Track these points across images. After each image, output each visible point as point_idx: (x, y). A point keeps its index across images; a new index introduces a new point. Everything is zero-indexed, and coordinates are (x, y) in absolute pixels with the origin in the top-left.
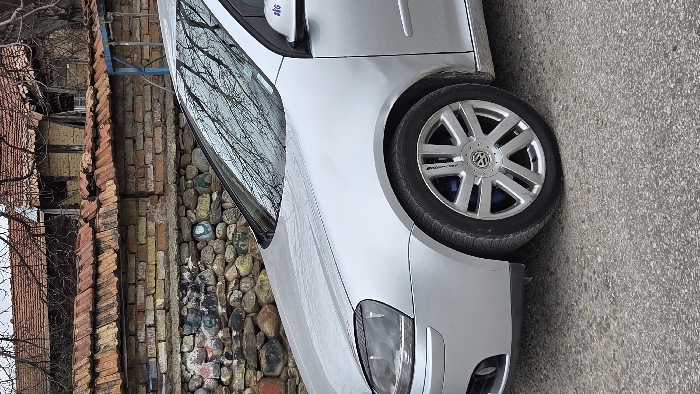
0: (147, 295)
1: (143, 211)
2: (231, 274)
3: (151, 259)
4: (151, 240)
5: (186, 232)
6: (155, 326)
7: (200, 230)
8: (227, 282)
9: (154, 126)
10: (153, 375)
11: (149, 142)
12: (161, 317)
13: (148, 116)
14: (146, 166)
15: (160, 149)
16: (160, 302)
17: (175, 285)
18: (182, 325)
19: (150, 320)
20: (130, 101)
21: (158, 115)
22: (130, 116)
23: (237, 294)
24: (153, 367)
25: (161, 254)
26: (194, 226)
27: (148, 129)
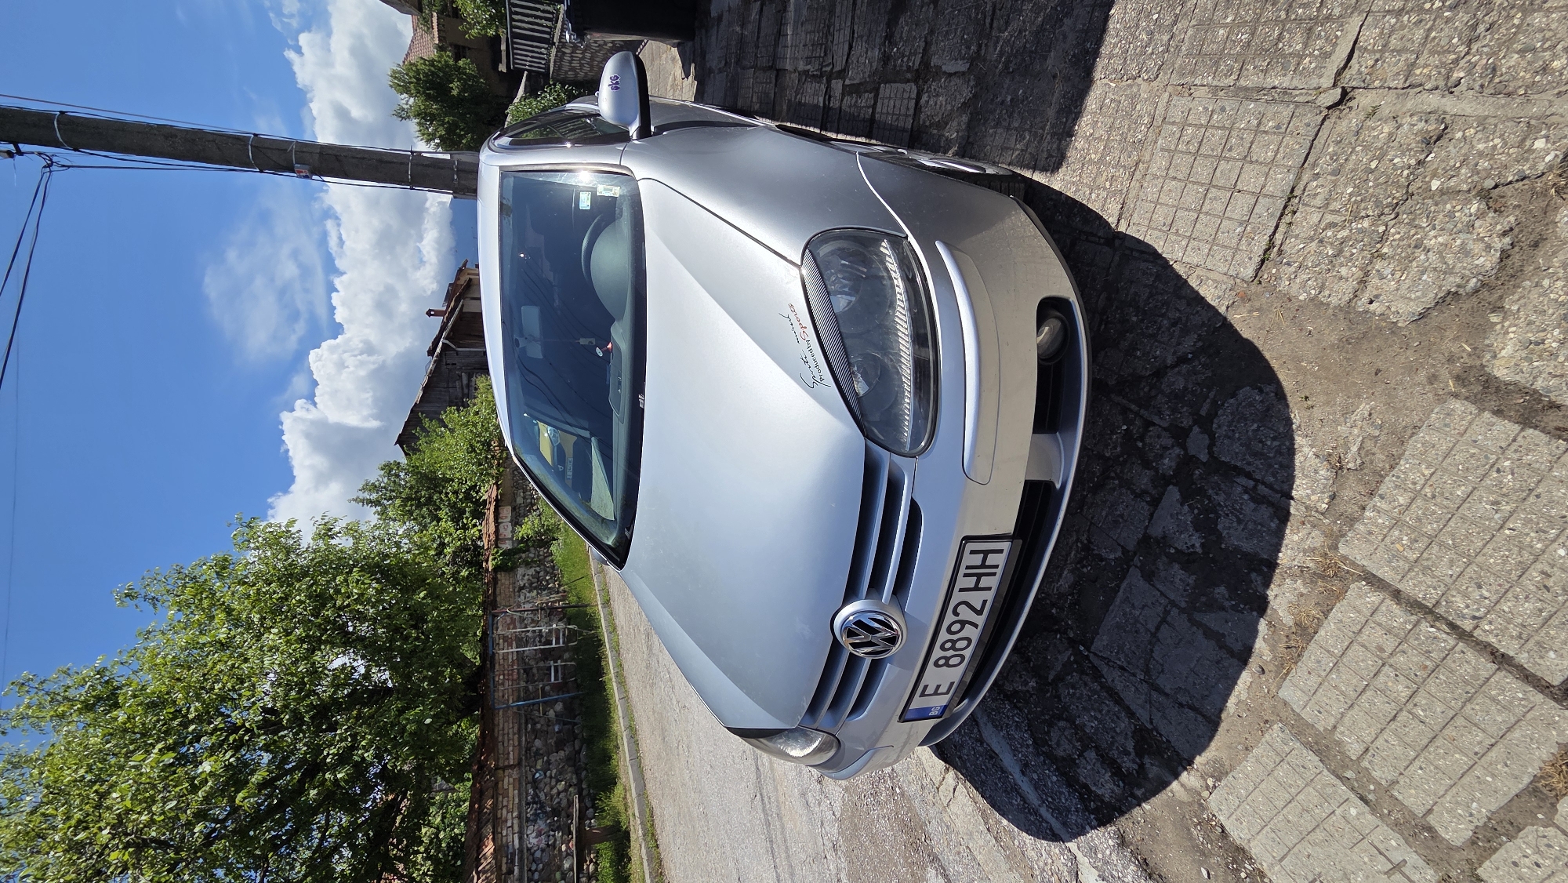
0: (508, 812)
1: (506, 774)
2: (555, 791)
3: (511, 795)
4: (511, 787)
5: (530, 778)
6: (512, 827)
7: (537, 775)
8: (552, 797)
9: (514, 734)
10: (511, 850)
11: (511, 742)
12: (516, 822)
13: (511, 731)
14: (509, 753)
15: (516, 743)
16: (515, 814)
17: (524, 803)
18: (527, 822)
19: (509, 824)
20: (501, 726)
21: (516, 730)
22: (501, 732)
23: (557, 800)
24: (511, 847)
25: (516, 792)
26: (534, 776)
27: (511, 736)
